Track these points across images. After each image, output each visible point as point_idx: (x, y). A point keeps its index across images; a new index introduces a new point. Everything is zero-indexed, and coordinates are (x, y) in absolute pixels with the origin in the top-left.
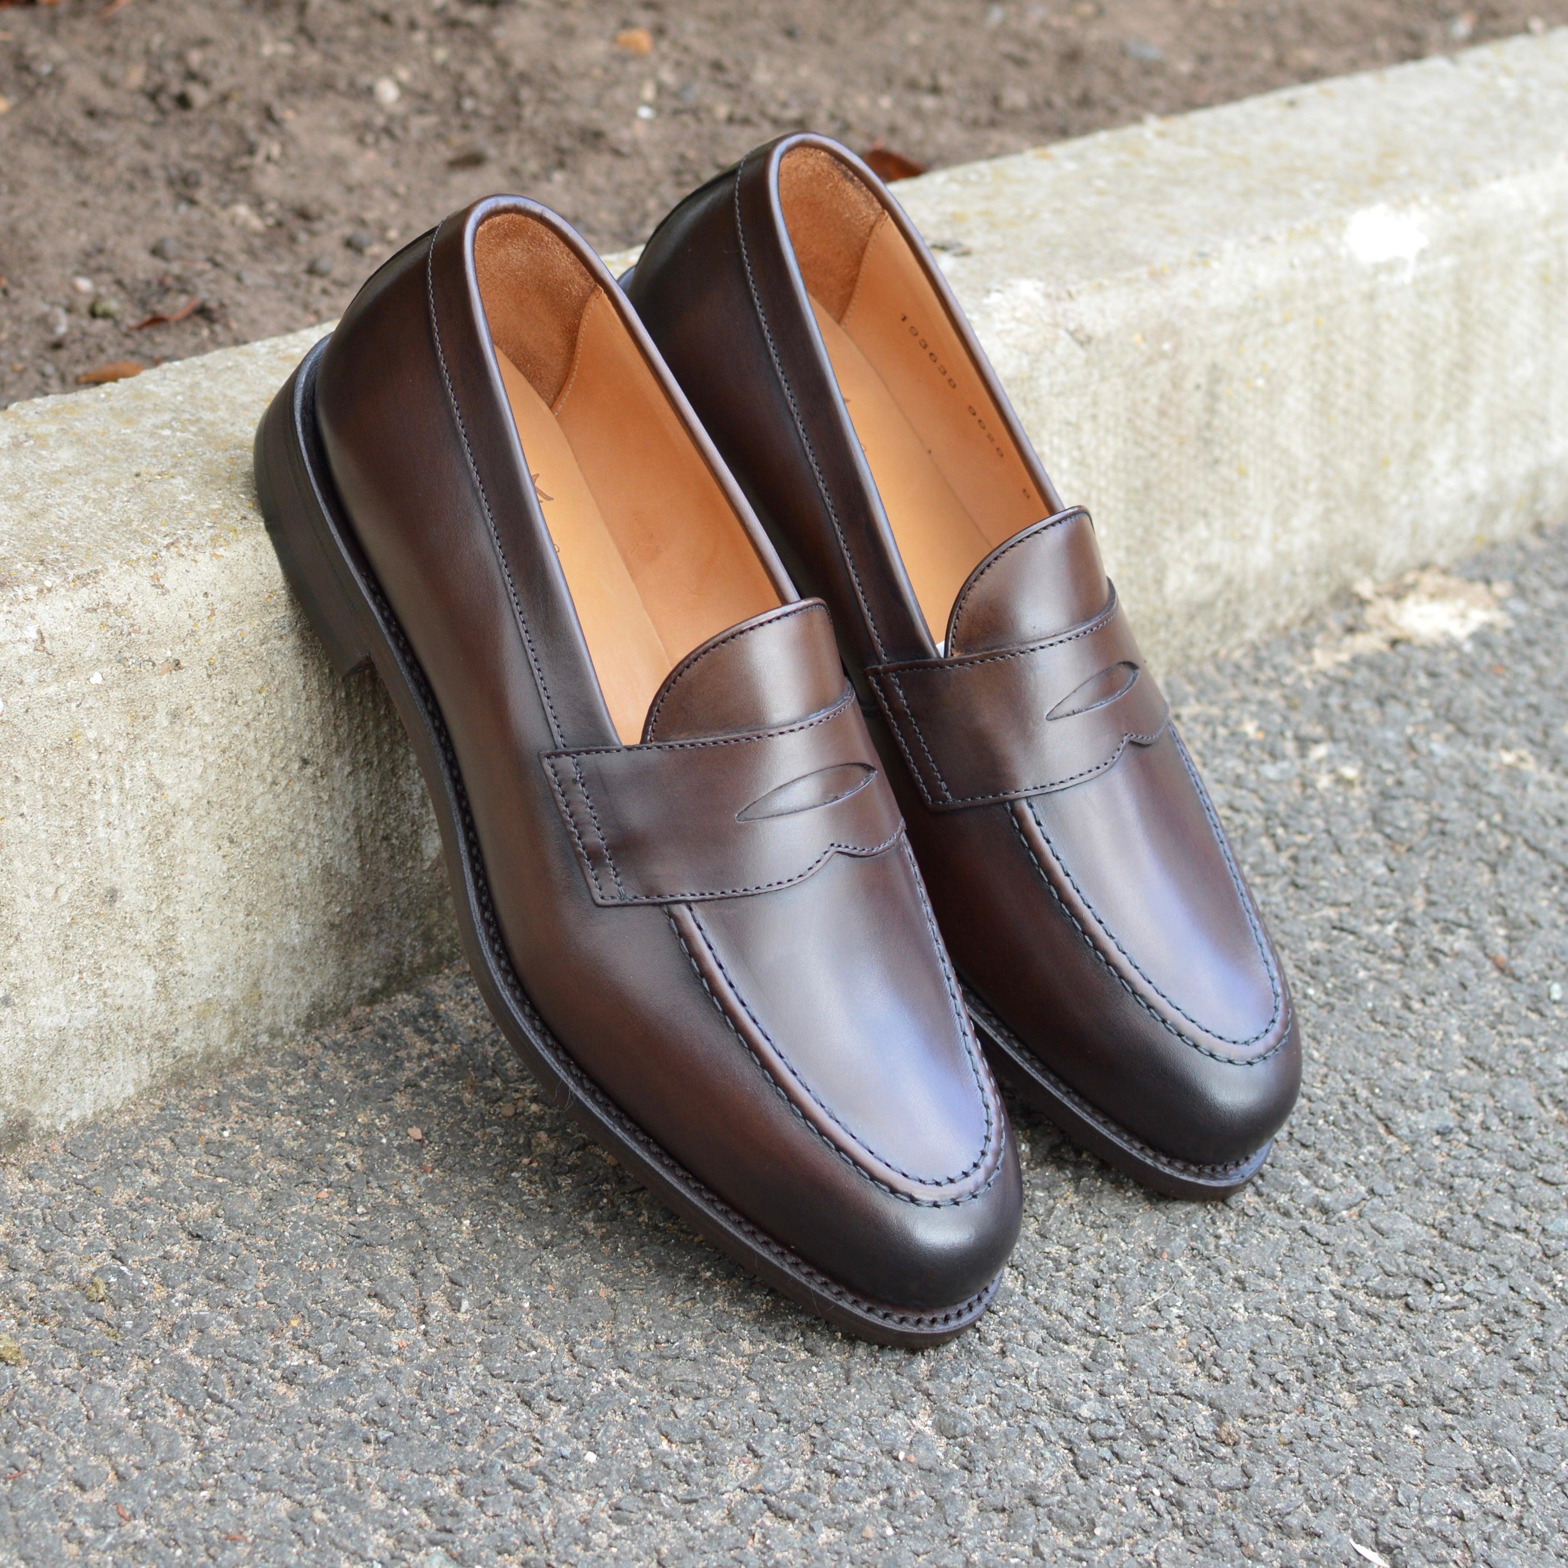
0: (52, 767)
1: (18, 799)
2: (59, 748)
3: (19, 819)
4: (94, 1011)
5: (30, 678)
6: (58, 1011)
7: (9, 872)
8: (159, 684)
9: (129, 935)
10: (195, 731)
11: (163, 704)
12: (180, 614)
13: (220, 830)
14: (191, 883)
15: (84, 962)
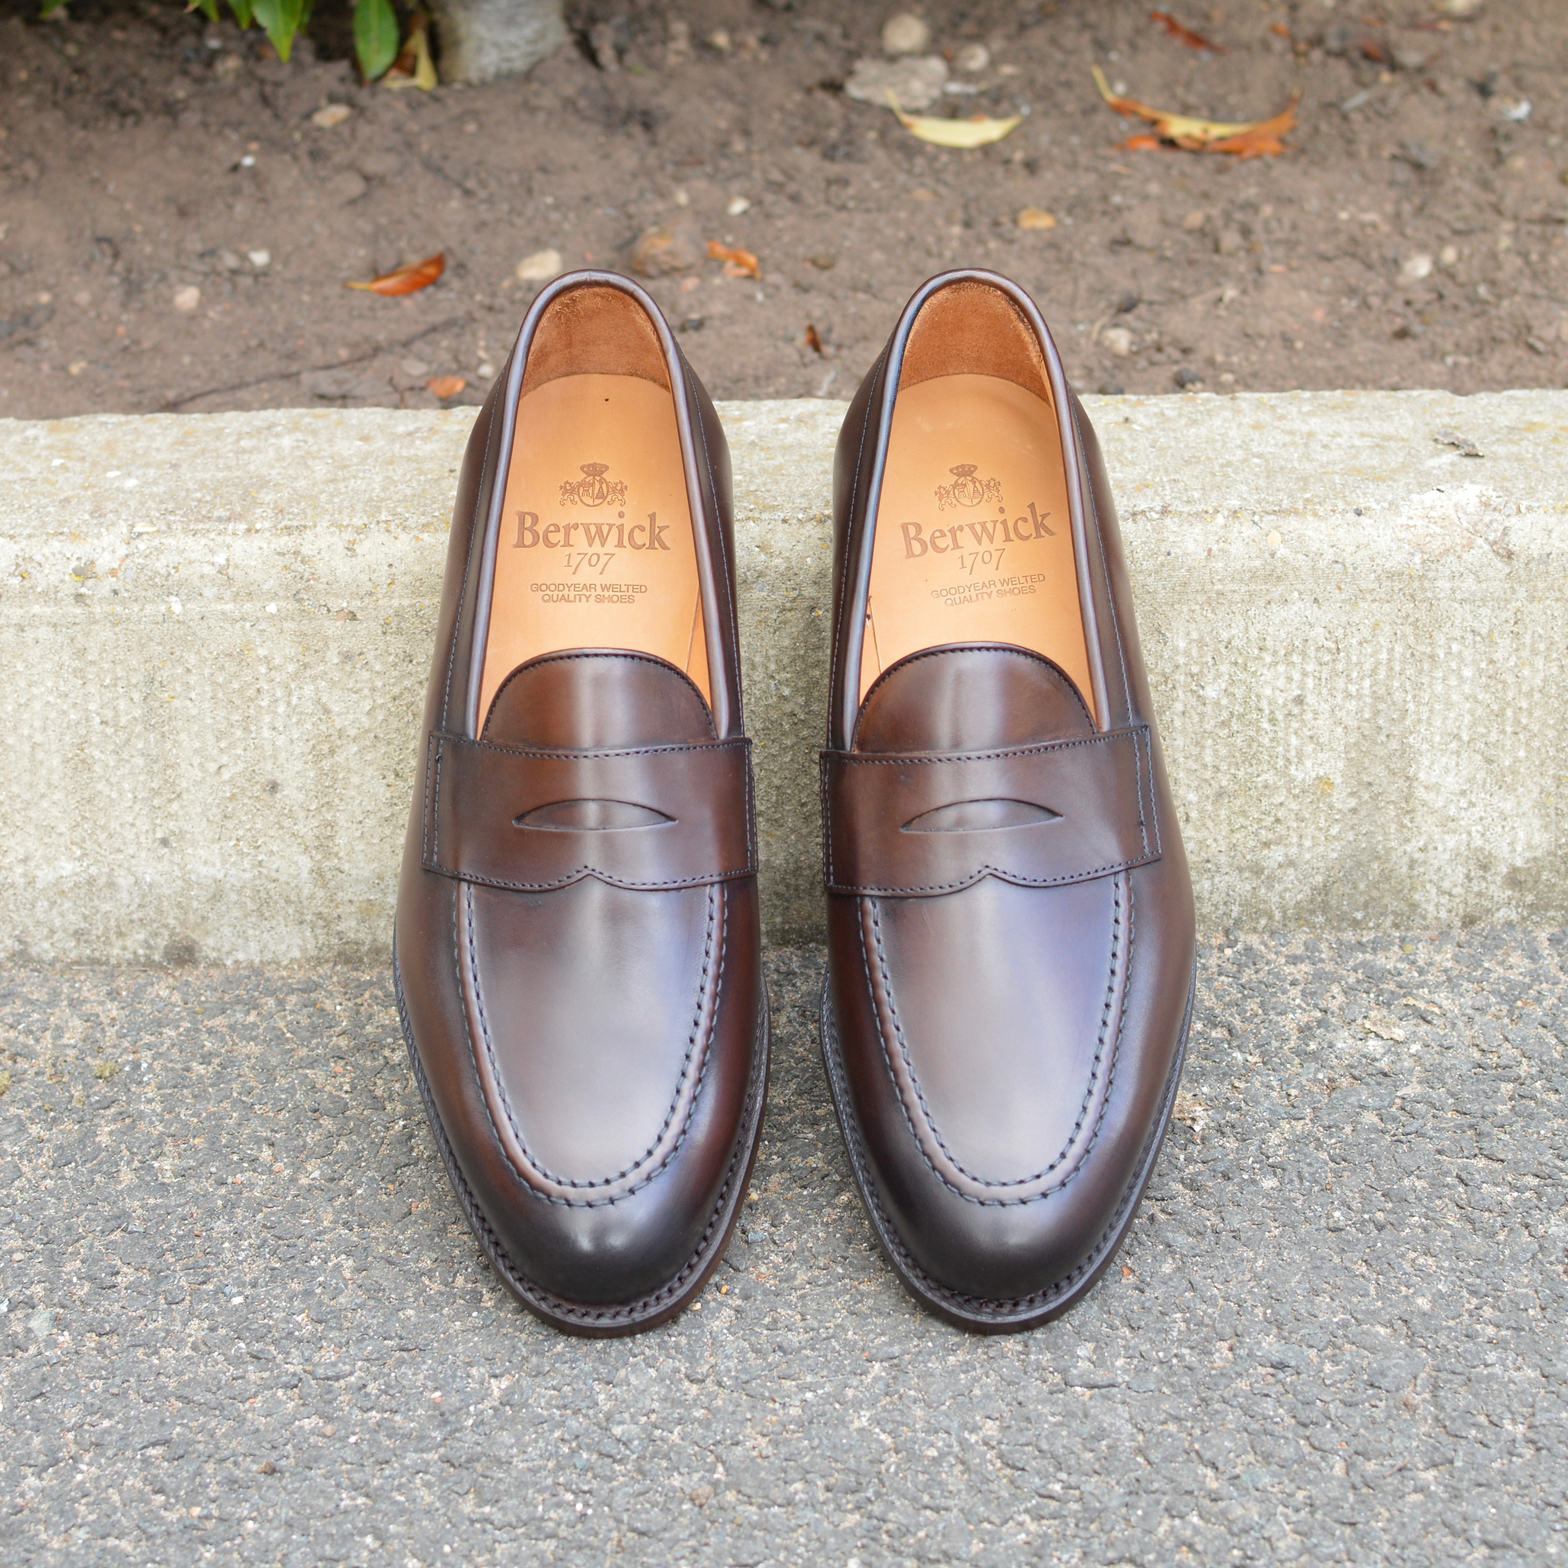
0: (222, 668)
1: (187, 686)
2: (231, 655)
3: (189, 702)
4: (248, 876)
5: (210, 592)
6: (214, 865)
7: (175, 741)
8: (334, 628)
9: (287, 823)
10: (365, 675)
11: (336, 645)
12: (362, 576)
13: (385, 763)
14: (353, 798)
15: (241, 833)
